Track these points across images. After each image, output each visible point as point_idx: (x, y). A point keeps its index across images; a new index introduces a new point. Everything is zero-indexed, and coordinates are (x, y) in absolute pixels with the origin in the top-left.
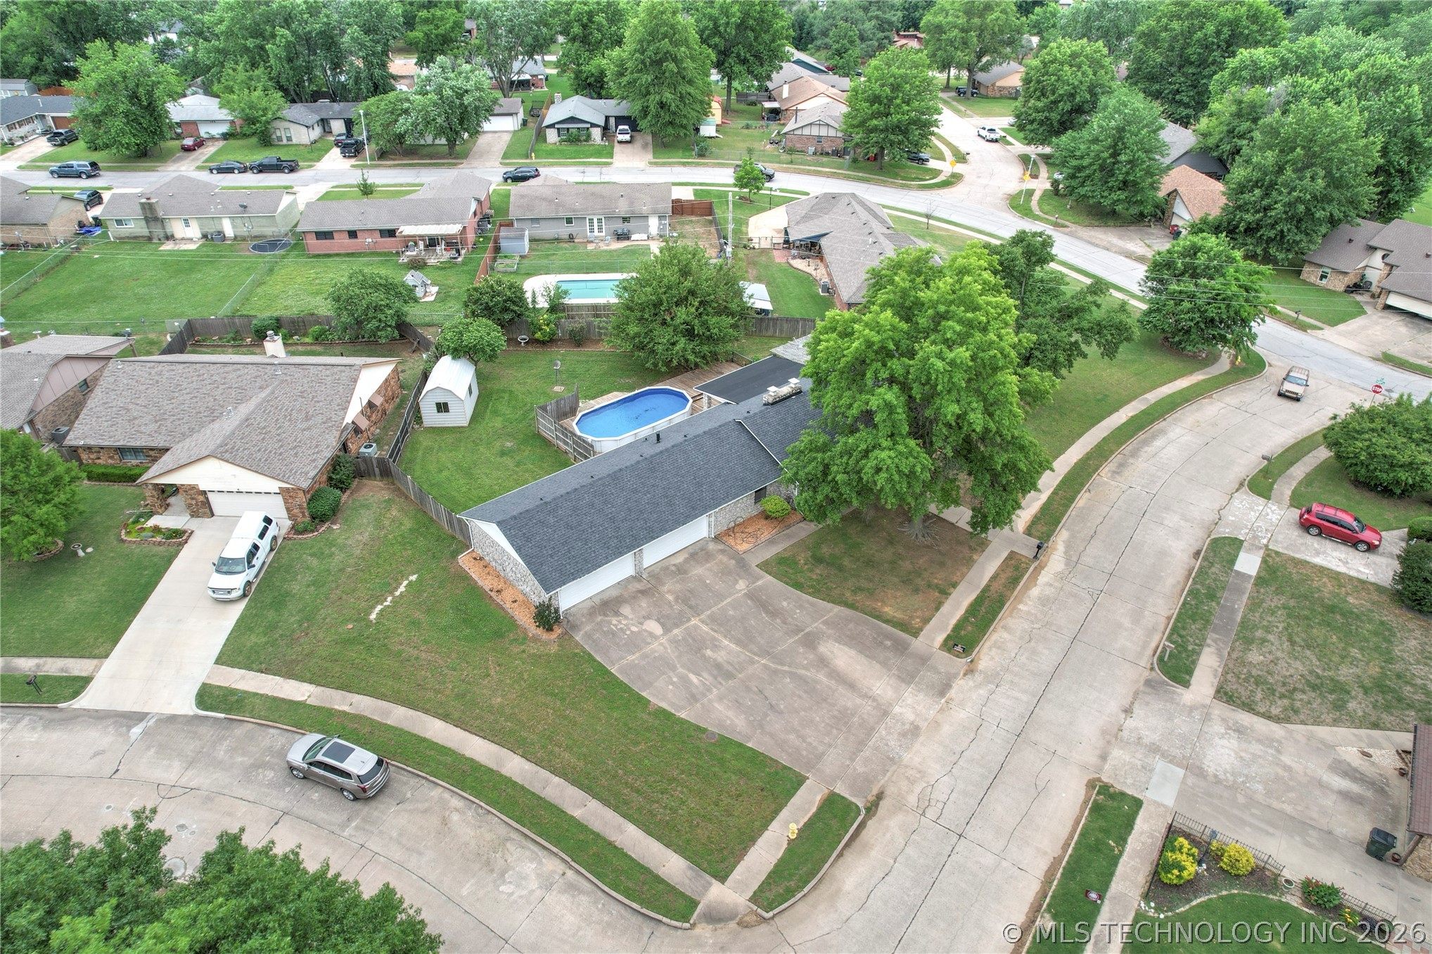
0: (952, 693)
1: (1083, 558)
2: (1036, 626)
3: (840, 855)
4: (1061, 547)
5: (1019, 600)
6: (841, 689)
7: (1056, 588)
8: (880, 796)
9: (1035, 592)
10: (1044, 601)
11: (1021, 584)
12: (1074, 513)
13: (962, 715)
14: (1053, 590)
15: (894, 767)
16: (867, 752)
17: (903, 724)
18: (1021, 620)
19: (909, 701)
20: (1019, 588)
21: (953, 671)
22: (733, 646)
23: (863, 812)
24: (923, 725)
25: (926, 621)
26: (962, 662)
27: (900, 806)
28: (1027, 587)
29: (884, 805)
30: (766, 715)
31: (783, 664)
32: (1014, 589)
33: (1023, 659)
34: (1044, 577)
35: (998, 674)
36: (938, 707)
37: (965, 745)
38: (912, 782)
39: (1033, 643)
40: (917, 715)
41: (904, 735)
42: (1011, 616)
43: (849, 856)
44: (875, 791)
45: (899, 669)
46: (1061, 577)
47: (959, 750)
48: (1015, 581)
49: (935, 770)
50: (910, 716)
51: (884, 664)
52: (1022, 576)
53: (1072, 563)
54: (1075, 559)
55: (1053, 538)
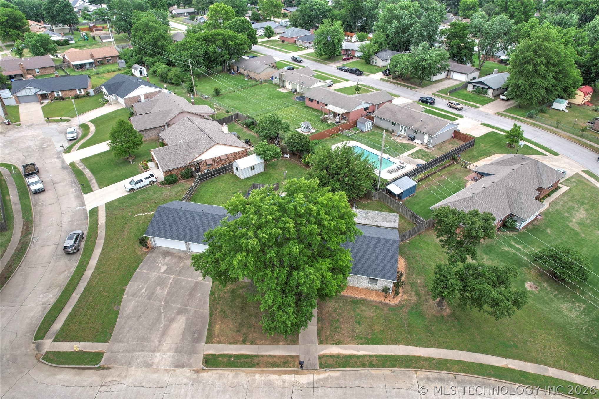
0: (179, 370)
1: (320, 389)
2: (246, 386)
3: (74, 368)
4: (322, 376)
5: (262, 372)
6: (160, 332)
7: (283, 385)
8: (108, 368)
9: (273, 377)
10: (269, 384)
11: (275, 369)
12: (362, 372)
13: (167, 378)
14: (281, 384)
15: (126, 367)
16: (128, 354)
17: (150, 360)
18: (246, 379)
19: (165, 357)
20: (271, 369)
21: (193, 365)
22: (166, 292)
23: (97, 366)
24: (154, 367)
25: (219, 343)
26: (201, 366)
27: (104, 377)
28: (275, 373)
29: (105, 371)
30: (135, 317)
31: (164, 309)
32: (268, 367)
33: (217, 388)
34: (289, 378)
35: (200, 382)
36: (167, 368)
37: (148, 386)
38: (119, 376)
39: (230, 389)
40: (159, 363)
41: (145, 362)
42: (247, 374)
43: (73, 371)
44: (109, 366)
45: (182, 346)
46: (295, 385)
47: (144, 384)
48: (276, 365)
49: (129, 381)
50: (156, 360)
51: (182, 339)
52: (282, 367)
53: (312, 385)
54: (315, 385)
55: (327, 370)
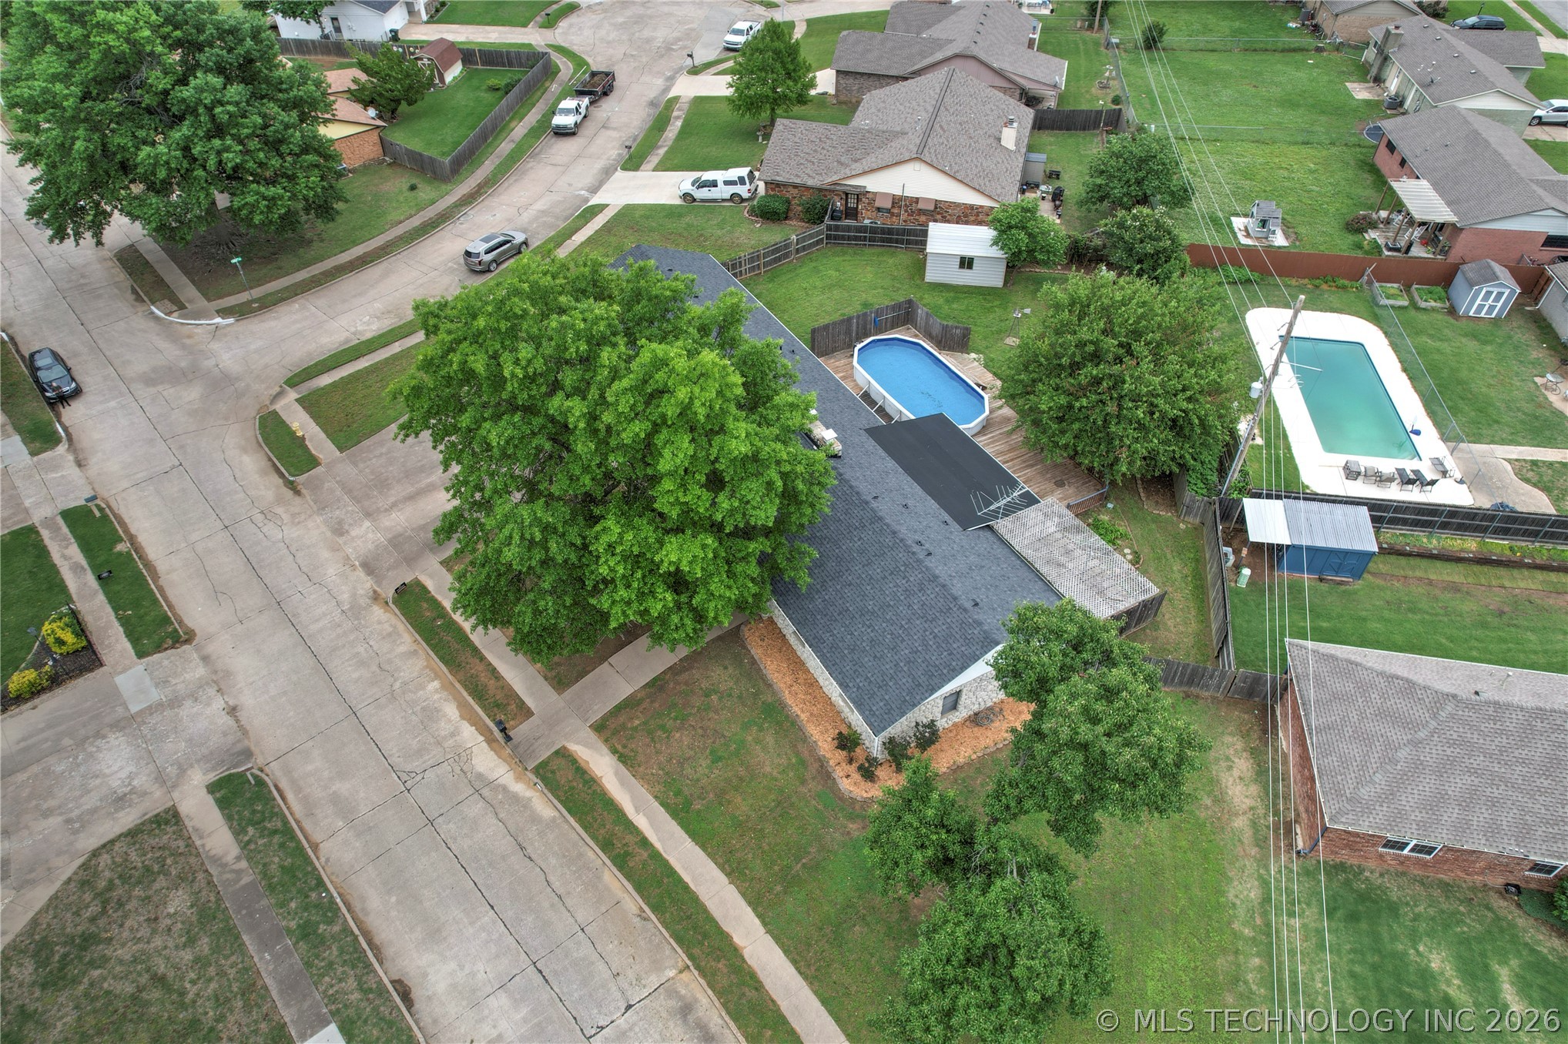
0: (361, 573)
1: (481, 804)
2: (397, 685)
3: (270, 459)
4: (519, 788)
5: (446, 686)
6: (411, 489)
7: (445, 738)
8: (297, 493)
9: (451, 710)
10: (430, 714)
11: (470, 699)
13: (332, 571)
14: (443, 733)
15: (315, 509)
16: (339, 492)
17: (350, 525)
18: (415, 674)
19: (370, 535)
20: (465, 694)
21: (384, 582)
23: (291, 479)
24: (341, 540)
26: (390, 593)
27: (280, 500)
28: (462, 706)
29: (289, 493)
32: (466, 687)
33: (361, 649)
34: (469, 734)
35: (357, 619)
36: (353, 557)
37: (300, 561)
38: (293, 516)
39: (375, 668)
40: (353, 538)
41: (340, 522)
42: (427, 667)
43: (264, 463)
44: (304, 491)
45: (410, 537)
46: (461, 756)
47: (299, 555)
48: (478, 693)
49: (292, 533)
50: (355, 532)
51: (421, 527)
52: (483, 707)
53: (480, 786)
54: (486, 792)
55: (540, 786)
